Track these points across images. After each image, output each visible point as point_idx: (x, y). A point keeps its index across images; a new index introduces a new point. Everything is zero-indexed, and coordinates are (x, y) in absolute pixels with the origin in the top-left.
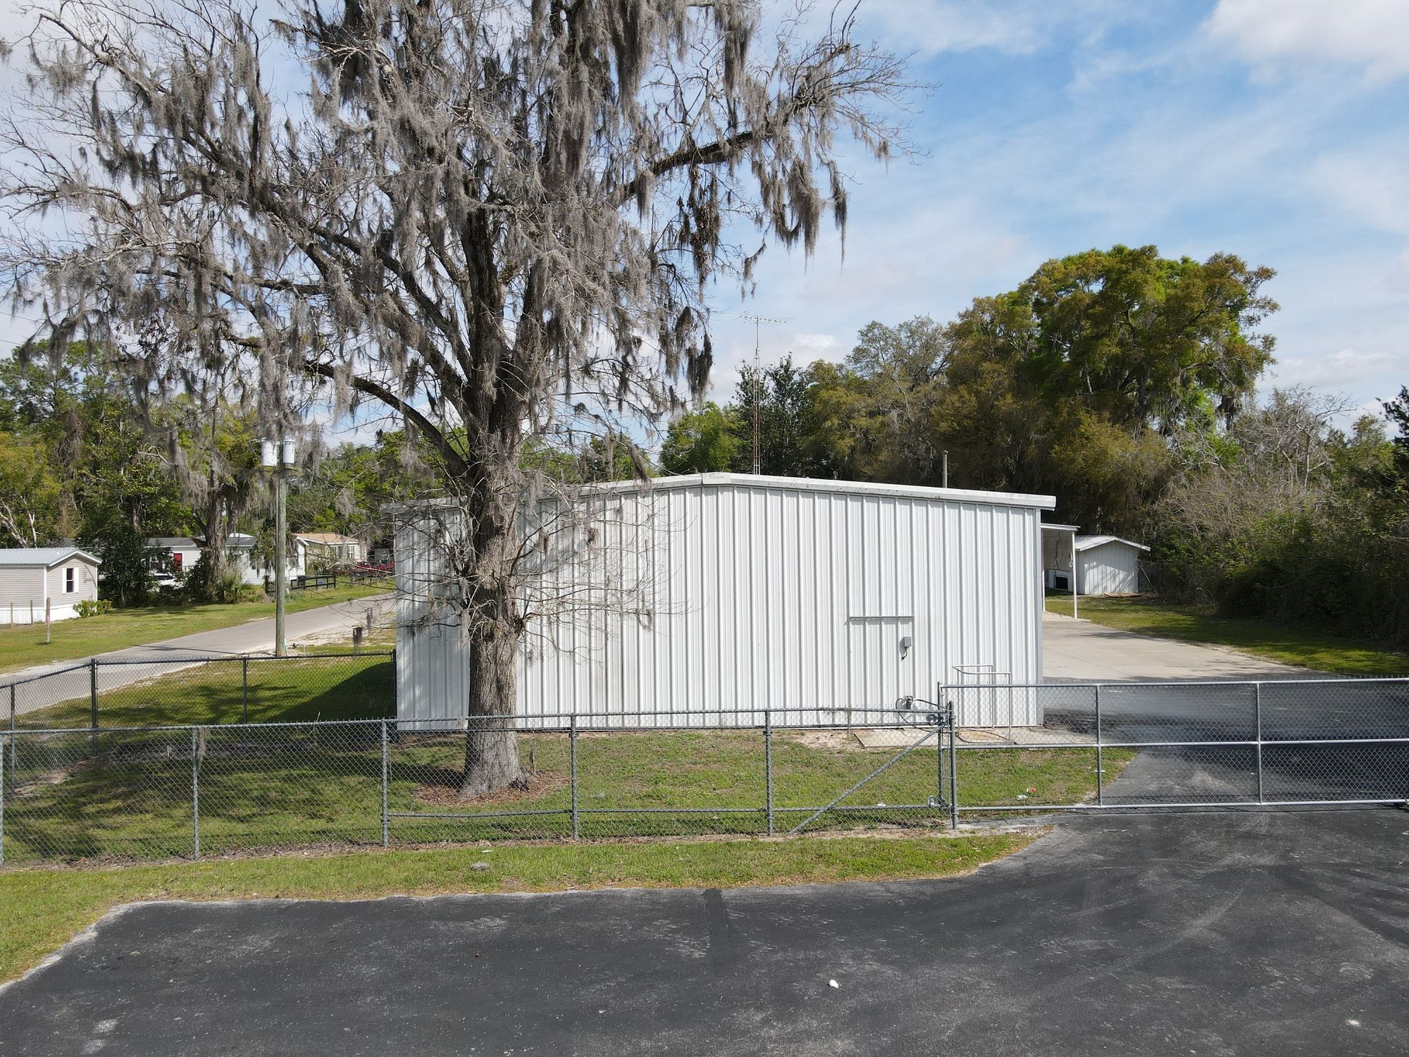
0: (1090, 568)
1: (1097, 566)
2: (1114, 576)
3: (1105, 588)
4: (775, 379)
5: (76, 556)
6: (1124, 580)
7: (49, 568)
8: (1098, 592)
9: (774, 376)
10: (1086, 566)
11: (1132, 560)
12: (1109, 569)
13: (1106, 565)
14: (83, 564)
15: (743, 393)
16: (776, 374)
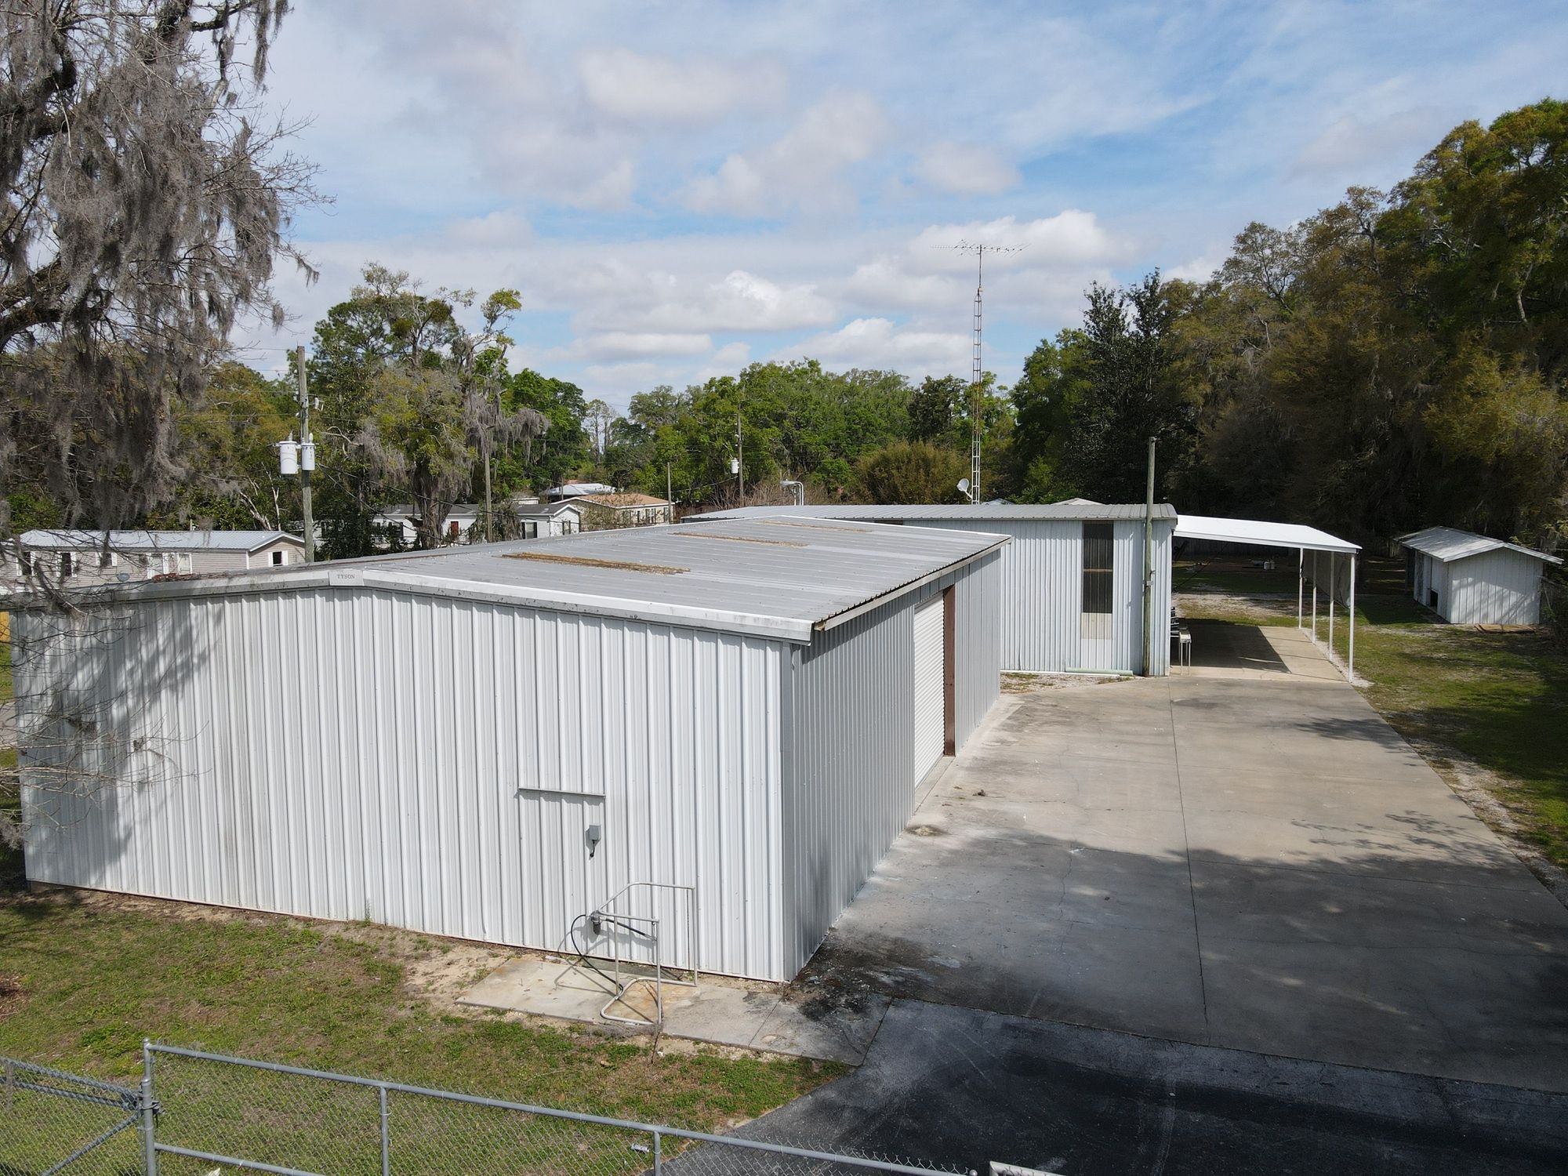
0: (1461, 586)
1: (1473, 584)
2: (1502, 599)
3: (1486, 616)
4: (1139, 304)
5: (282, 539)
6: (1517, 606)
7: (251, 554)
8: (1474, 622)
9: (1137, 299)
10: (1455, 583)
11: (1536, 575)
12: (1494, 589)
13: (1489, 582)
14: (293, 548)
15: (1092, 324)
16: (1139, 297)
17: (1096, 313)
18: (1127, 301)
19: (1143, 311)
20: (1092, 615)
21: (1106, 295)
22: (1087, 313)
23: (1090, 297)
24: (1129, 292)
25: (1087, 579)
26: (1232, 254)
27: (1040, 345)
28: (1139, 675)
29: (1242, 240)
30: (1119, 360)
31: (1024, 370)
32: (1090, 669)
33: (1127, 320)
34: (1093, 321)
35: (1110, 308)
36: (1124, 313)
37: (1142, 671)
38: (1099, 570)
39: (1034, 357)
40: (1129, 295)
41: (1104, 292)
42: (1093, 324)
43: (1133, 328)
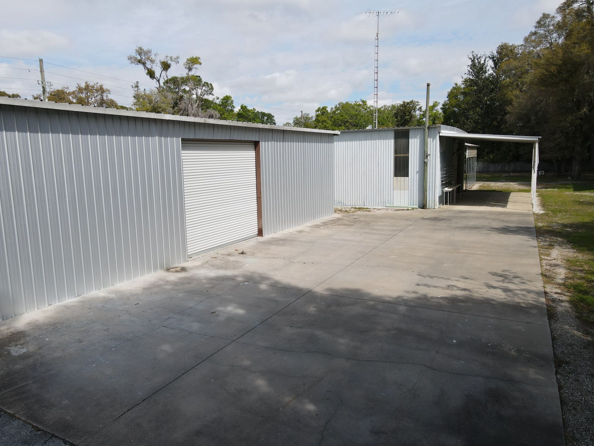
4: (494, 60)
16: (493, 58)
17: (473, 66)
18: (488, 59)
19: (496, 64)
20: (399, 178)
21: (478, 57)
22: (469, 66)
23: (471, 58)
24: (489, 55)
25: (396, 160)
26: (533, 30)
27: (454, 86)
28: (422, 208)
29: (539, 22)
30: (482, 86)
31: (447, 97)
32: (398, 206)
33: (487, 68)
34: (472, 69)
35: (479, 63)
36: (486, 65)
37: (423, 206)
38: (402, 155)
39: (451, 91)
40: (489, 57)
41: (477, 56)
42: (471, 71)
43: (491, 71)
